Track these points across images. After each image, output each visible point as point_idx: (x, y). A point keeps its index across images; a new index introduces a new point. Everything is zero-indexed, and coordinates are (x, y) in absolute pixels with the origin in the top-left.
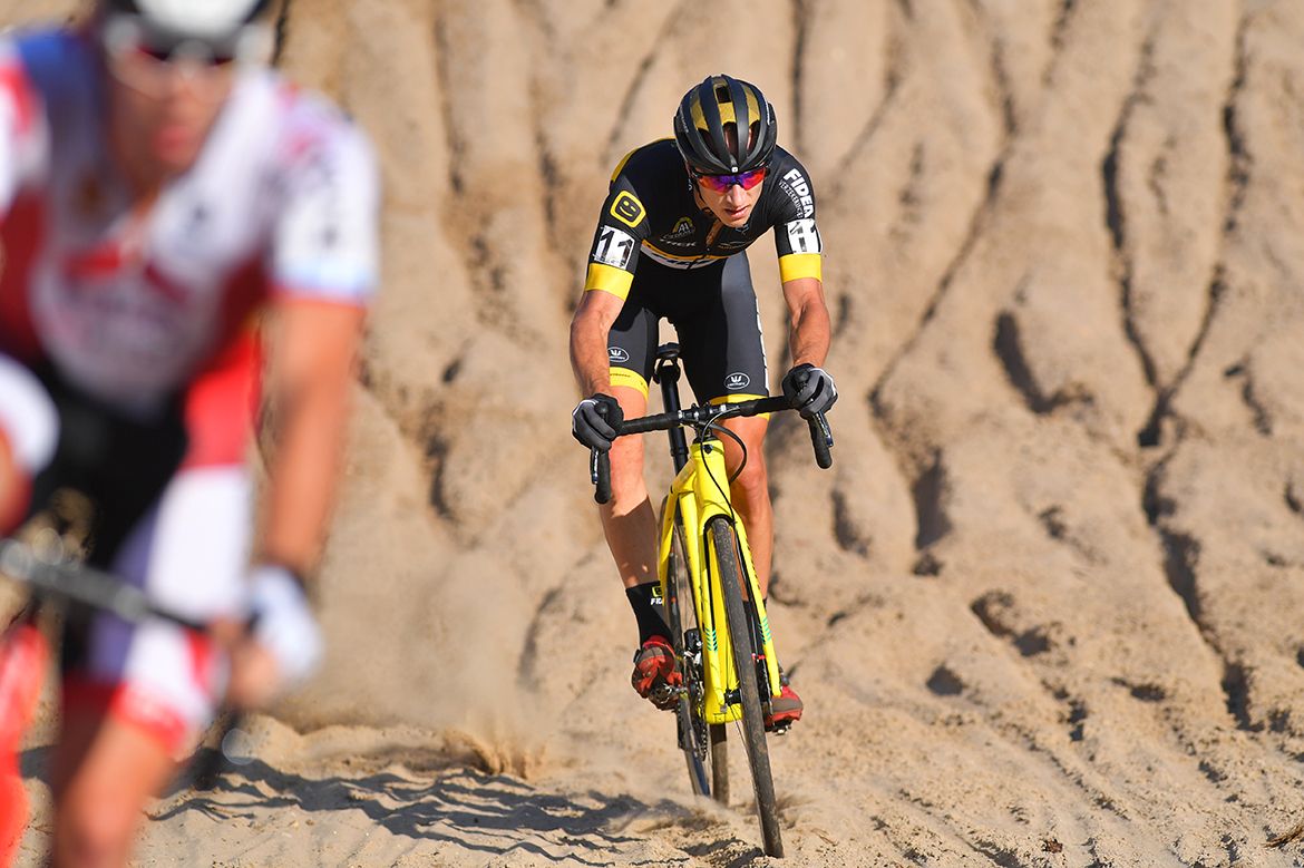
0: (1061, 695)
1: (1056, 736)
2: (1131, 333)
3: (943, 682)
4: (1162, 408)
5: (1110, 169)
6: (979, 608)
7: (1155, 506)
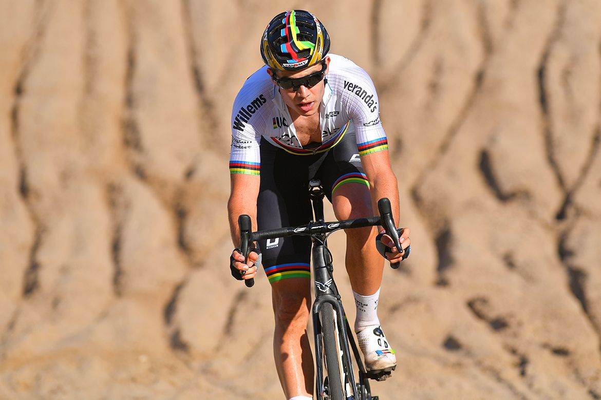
0: (514, 352)
1: (511, 374)
2: (552, 161)
3: (451, 344)
4: (568, 201)
5: (541, 74)
6: (471, 305)
7: (564, 253)
